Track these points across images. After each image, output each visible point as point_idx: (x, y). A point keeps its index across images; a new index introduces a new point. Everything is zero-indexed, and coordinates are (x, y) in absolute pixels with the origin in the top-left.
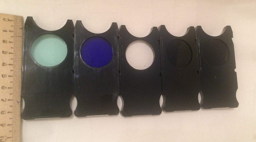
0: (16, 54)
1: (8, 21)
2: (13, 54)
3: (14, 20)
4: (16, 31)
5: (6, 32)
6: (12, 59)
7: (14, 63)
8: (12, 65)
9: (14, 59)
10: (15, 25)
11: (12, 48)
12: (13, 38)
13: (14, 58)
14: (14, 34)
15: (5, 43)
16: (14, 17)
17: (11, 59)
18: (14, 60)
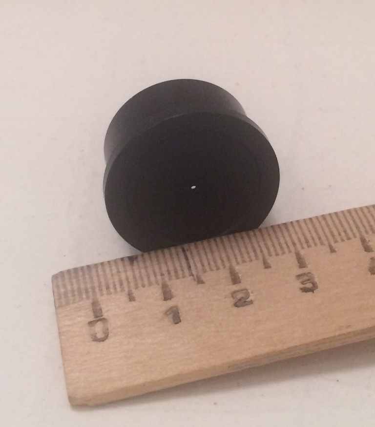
0: (294, 244)
1: (104, 320)
2: (302, 252)
3: (90, 301)
4: (159, 277)
5: (182, 310)
6: (331, 247)
7: (349, 239)
8: (363, 241)
9: (326, 243)
10: (122, 290)
11: (267, 266)
12: (208, 277)
13: (322, 243)
14: (178, 278)
15: (251, 294)
16: (67, 303)
17: (332, 250)
18: (336, 242)
